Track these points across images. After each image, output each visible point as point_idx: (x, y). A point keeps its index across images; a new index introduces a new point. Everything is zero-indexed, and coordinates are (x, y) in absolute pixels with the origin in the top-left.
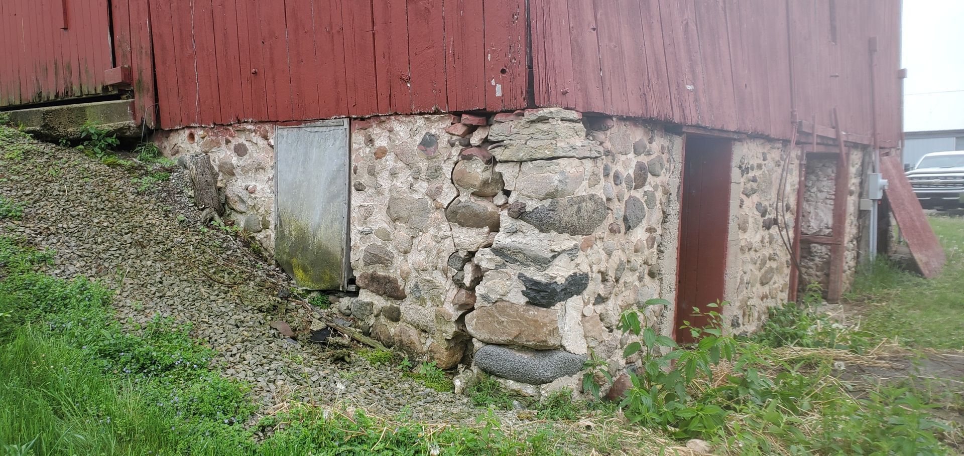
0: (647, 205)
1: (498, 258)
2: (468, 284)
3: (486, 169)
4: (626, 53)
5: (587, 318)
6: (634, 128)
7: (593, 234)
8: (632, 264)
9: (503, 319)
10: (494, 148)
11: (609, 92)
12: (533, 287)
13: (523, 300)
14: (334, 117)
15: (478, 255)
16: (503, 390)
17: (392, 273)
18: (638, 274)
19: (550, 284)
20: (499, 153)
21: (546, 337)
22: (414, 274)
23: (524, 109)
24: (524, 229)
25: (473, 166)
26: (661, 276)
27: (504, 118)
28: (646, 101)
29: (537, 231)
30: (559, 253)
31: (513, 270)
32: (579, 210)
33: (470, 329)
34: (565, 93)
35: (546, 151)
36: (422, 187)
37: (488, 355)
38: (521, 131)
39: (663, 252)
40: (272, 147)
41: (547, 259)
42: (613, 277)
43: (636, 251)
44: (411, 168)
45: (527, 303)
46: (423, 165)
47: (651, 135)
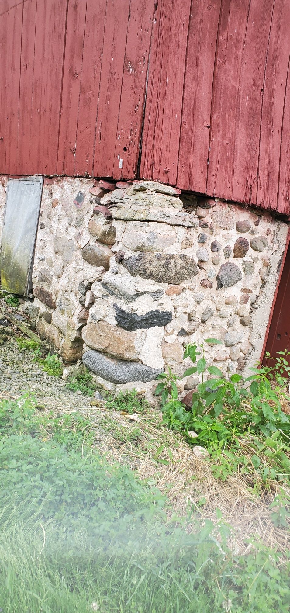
0: (245, 271)
1: (104, 290)
2: (86, 305)
3: (106, 223)
4: (239, 151)
5: (168, 344)
6: (239, 211)
7: (182, 285)
8: (221, 313)
9: (101, 334)
10: (111, 207)
11: (214, 178)
12: (120, 315)
13: (115, 323)
14: (35, 175)
15: (93, 285)
16: (93, 383)
17: (51, 290)
18: (227, 321)
19: (131, 314)
20: (115, 212)
21: (123, 351)
22: (61, 293)
23: (133, 180)
24: (122, 271)
25: (99, 220)
26: (251, 326)
27: (122, 185)
28: (251, 191)
29: (129, 274)
30: (142, 294)
31: (111, 300)
32: (167, 264)
33: (83, 337)
34: (167, 172)
35: (142, 215)
36: (73, 231)
37: (89, 357)
38: (130, 197)
39: (256, 309)
40: (5, 192)
41: (131, 295)
42: (200, 319)
43: (227, 304)
44: (68, 216)
45: (117, 325)
46: (74, 215)
47: (257, 219)
